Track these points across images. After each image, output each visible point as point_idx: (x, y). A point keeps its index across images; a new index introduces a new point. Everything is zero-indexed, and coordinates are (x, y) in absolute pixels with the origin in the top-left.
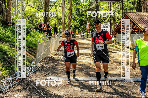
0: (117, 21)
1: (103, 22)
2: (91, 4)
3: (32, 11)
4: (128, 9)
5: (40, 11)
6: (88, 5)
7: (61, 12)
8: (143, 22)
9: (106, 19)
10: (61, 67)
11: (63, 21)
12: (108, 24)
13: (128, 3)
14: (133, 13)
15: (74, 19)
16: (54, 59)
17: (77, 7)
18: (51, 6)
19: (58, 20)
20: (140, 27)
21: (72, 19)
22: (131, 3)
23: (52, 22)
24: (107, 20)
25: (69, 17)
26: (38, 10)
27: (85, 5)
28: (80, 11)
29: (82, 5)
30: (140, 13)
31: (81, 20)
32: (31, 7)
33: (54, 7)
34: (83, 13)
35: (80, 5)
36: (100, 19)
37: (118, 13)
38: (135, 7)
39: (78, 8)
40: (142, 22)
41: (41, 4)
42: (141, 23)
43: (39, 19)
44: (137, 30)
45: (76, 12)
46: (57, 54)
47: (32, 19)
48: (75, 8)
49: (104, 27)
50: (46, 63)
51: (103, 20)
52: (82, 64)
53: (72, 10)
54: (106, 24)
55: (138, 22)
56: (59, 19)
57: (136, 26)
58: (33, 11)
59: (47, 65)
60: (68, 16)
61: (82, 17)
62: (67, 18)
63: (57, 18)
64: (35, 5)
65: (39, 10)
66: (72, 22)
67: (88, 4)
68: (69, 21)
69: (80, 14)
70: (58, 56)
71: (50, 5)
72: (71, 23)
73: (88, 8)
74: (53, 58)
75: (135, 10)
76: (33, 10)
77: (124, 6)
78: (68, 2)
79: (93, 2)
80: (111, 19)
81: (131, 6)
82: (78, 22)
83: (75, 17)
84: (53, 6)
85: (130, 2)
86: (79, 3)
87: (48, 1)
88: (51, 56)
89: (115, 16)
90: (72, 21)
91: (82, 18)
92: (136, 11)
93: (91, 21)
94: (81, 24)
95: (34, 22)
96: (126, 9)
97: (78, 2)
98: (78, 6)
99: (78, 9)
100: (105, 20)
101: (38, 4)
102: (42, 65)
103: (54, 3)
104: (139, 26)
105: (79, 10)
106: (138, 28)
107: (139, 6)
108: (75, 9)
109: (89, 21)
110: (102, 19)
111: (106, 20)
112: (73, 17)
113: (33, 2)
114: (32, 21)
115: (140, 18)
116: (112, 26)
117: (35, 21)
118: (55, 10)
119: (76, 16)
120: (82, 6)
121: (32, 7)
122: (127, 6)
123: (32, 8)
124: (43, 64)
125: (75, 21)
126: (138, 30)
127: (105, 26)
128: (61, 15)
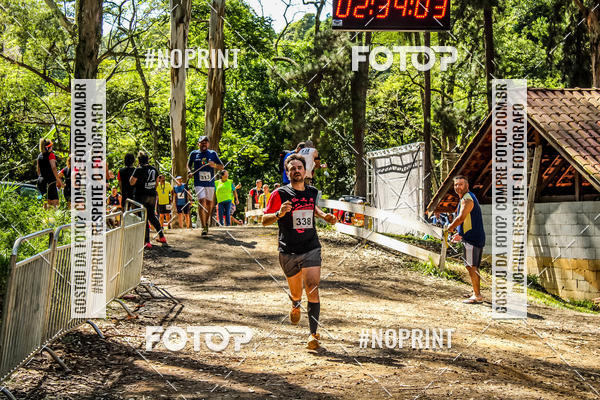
0: (463, 137)
1: (392, 141)
2: (325, 45)
3: (14, 80)
4: (522, 69)
5: (57, 85)
6: (309, 49)
7: (167, 88)
8: (595, 139)
9: (407, 124)
10: (145, 389)
11: (178, 137)
12: (412, 152)
13: (520, 40)
14: (540, 93)
15: (237, 127)
16: (109, 347)
17: (253, 62)
18: (115, 55)
19: (152, 128)
20: (581, 168)
21: (226, 123)
22: (535, 40)
23: (121, 142)
24: (411, 127)
25: (212, 116)
26: (43, 76)
27: (295, 50)
28: (272, 84)
29: (279, 50)
30: (580, 91)
31: (274, 128)
32: (8, 59)
33: (129, 63)
34: (287, 92)
35: (268, 50)
36: (378, 122)
37: (471, 95)
38: (556, 62)
39: (256, 69)
40: (591, 140)
41: (58, 45)
42: (585, 144)
43: (49, 125)
44: (564, 181)
45: (250, 90)
46: (130, 319)
47: (11, 124)
48: (244, 67)
49: (392, 165)
50: (61, 369)
51: (391, 132)
52: (263, 374)
53: (224, 77)
54: (402, 149)
55: (572, 141)
56: (158, 122)
57: (557, 161)
58: (20, 81)
59: (63, 382)
60: (203, 108)
61: (279, 114)
62: (202, 119)
63: (148, 120)
64: (28, 52)
65: (48, 80)
66: (225, 143)
67: (309, 44)
68: (210, 132)
69: (271, 96)
70: (137, 327)
71: (110, 53)
72: (222, 149)
73: (309, 66)
74: (107, 337)
75: (559, 77)
76: (17, 76)
77: (499, 57)
78: (203, 34)
79: (335, 37)
80: (432, 123)
81: (533, 56)
82: (260, 138)
83: (244, 117)
84: (124, 54)
85: (530, 36)
86: (265, 40)
87: (93, 29)
88: (93, 331)
89: (454, 108)
90: (230, 134)
91: (281, 119)
92: (563, 81)
93: (326, 136)
94: (276, 152)
95: (24, 140)
96: (509, 70)
97: (256, 33)
98: (260, 55)
99: (260, 73)
100: (402, 128)
101: (45, 44)
102: (40, 383)
103: (131, 39)
104: (573, 164)
105: (262, 79)
106: (570, 173)
107: (578, 57)
108: (241, 70)
109: (317, 134)
110: (384, 126)
111: (407, 132)
112: (231, 115)
113: (19, 34)
114: (14, 136)
115: (577, 119)
116: (439, 163)
117: (26, 134)
118: (138, 76)
119: (249, 110)
120: (280, 55)
121: (13, 62)
122: (513, 54)
123: (11, 69)
124: (45, 378)
125: (244, 135)
126: (573, 180)
127: (396, 161)
128: (168, 106)
